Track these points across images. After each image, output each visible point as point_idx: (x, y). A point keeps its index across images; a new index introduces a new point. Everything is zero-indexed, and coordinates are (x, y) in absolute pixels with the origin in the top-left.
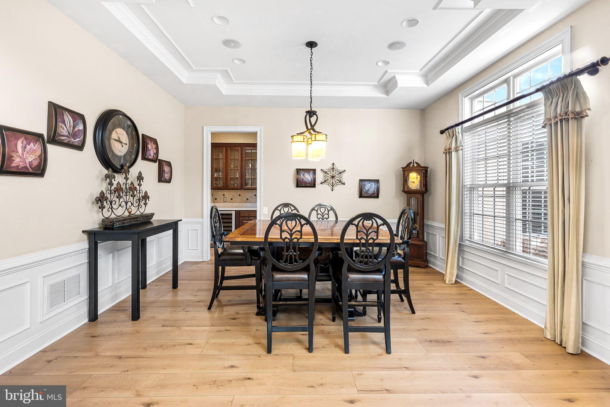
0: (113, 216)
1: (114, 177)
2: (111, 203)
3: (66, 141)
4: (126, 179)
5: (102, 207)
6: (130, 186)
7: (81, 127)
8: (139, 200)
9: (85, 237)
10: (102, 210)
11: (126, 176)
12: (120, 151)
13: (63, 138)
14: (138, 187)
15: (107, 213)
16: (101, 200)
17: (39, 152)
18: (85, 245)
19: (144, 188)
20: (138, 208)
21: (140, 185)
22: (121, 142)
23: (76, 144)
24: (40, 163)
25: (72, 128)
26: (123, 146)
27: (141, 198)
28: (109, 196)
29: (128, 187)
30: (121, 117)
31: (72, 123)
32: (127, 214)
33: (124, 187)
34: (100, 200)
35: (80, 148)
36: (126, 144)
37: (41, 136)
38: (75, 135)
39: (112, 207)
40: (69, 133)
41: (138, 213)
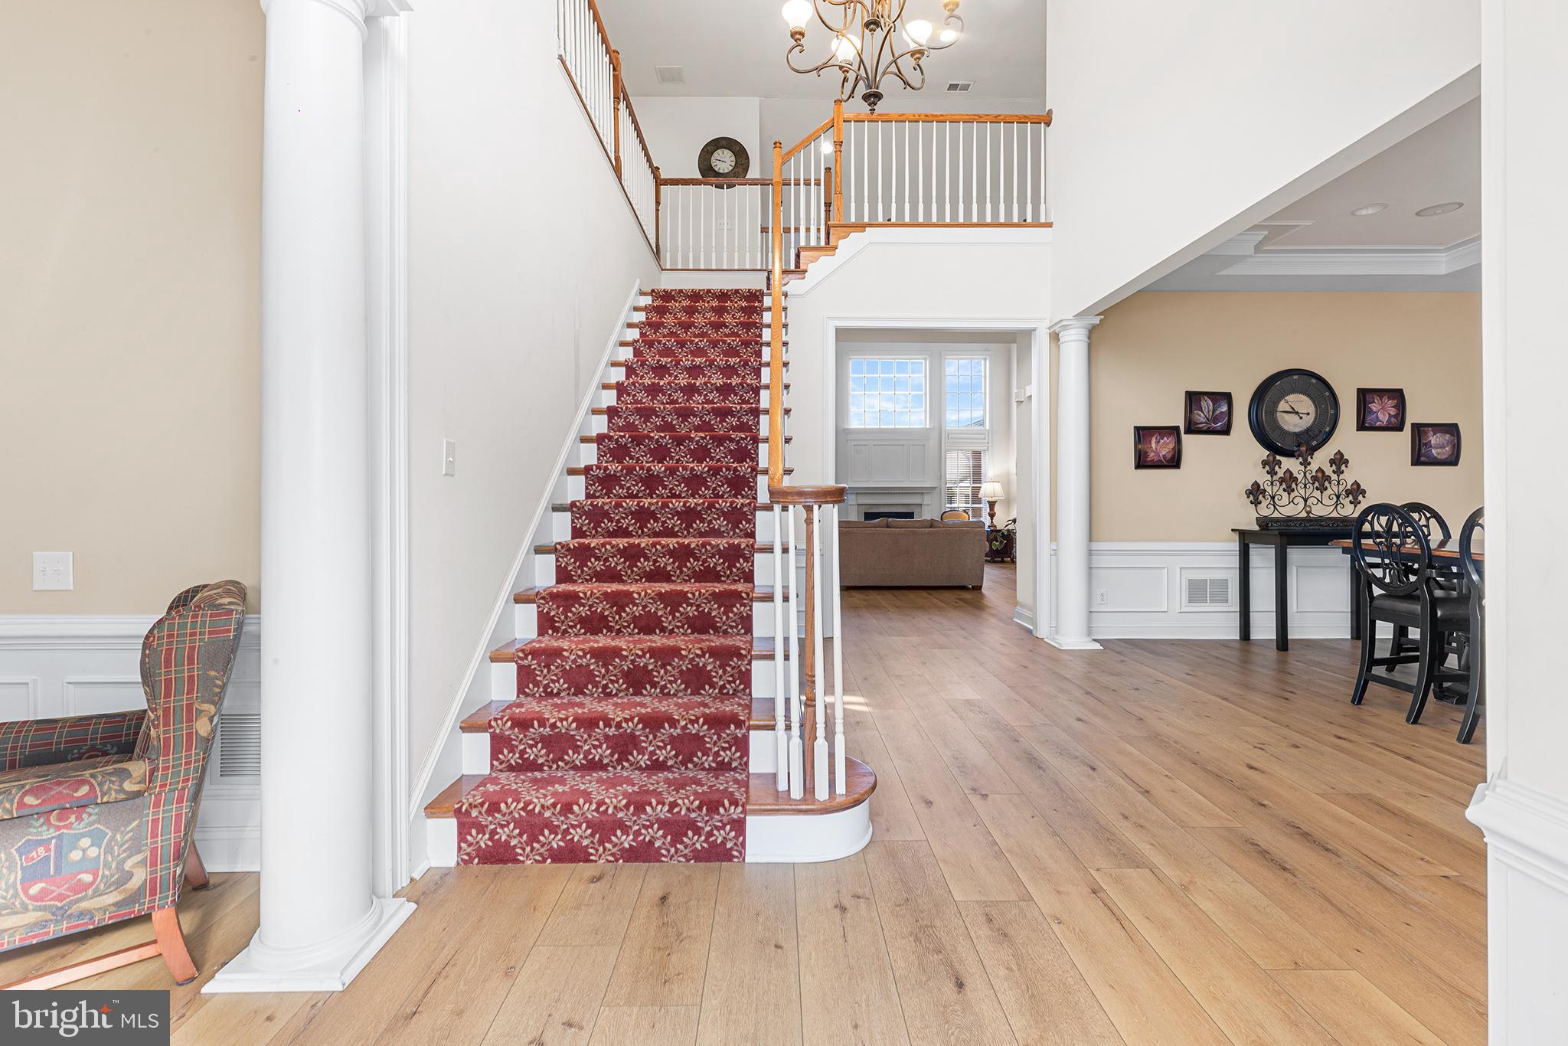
0: (1276, 515)
1: (1279, 463)
2: (1273, 498)
3: (1204, 429)
4: (1305, 464)
5: (1256, 503)
6: (1314, 474)
7: (1224, 408)
8: (1338, 497)
9: (1236, 536)
10: (1256, 506)
11: (1305, 460)
12: (1295, 426)
13: (1201, 426)
14: (1334, 477)
15: (1265, 510)
16: (1255, 493)
17: (1172, 446)
18: (1235, 546)
19: (1349, 477)
20: (1336, 507)
21: (1339, 472)
22: (1297, 413)
23: (1219, 429)
24: (1173, 456)
25: (1211, 413)
26: (1301, 418)
27: (1344, 493)
28: (1269, 489)
29: (1309, 476)
30: (1295, 377)
31: (1211, 408)
32: (1304, 514)
33: (1300, 477)
34: (1250, 493)
35: (1226, 431)
36: (1308, 414)
37: (1177, 428)
38: (1215, 420)
39: (1274, 501)
40: (1207, 419)
41: (1334, 515)
